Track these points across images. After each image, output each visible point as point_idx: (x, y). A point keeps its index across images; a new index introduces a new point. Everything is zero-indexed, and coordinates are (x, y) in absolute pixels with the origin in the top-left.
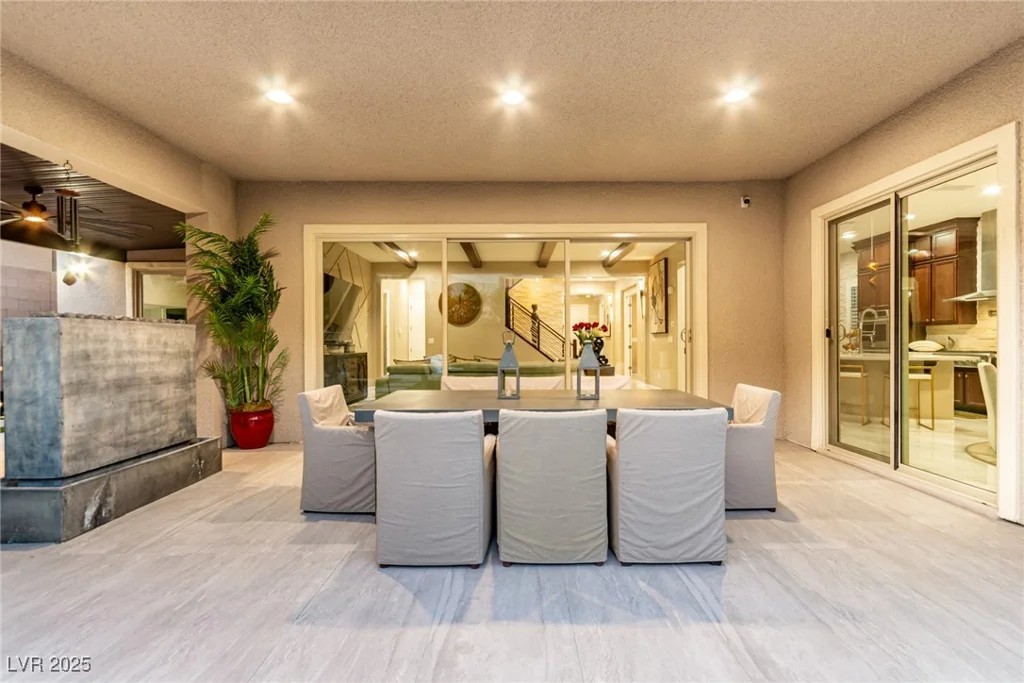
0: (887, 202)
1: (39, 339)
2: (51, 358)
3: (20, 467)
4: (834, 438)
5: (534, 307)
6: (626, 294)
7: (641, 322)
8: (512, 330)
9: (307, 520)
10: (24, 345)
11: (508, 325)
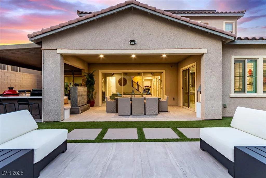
0: (187, 69)
1: (75, 90)
2: (76, 92)
3: (73, 105)
4: (184, 105)
5: (138, 82)
6: (157, 79)
7: (159, 85)
8: (133, 87)
9: (107, 114)
10: (73, 90)
11: (132, 86)
